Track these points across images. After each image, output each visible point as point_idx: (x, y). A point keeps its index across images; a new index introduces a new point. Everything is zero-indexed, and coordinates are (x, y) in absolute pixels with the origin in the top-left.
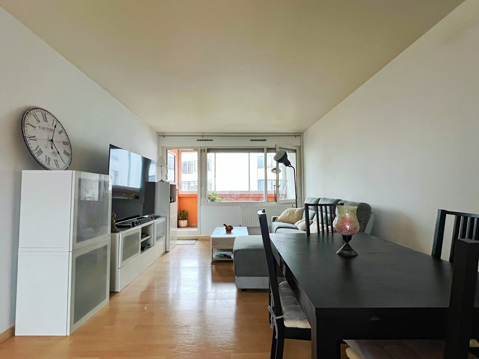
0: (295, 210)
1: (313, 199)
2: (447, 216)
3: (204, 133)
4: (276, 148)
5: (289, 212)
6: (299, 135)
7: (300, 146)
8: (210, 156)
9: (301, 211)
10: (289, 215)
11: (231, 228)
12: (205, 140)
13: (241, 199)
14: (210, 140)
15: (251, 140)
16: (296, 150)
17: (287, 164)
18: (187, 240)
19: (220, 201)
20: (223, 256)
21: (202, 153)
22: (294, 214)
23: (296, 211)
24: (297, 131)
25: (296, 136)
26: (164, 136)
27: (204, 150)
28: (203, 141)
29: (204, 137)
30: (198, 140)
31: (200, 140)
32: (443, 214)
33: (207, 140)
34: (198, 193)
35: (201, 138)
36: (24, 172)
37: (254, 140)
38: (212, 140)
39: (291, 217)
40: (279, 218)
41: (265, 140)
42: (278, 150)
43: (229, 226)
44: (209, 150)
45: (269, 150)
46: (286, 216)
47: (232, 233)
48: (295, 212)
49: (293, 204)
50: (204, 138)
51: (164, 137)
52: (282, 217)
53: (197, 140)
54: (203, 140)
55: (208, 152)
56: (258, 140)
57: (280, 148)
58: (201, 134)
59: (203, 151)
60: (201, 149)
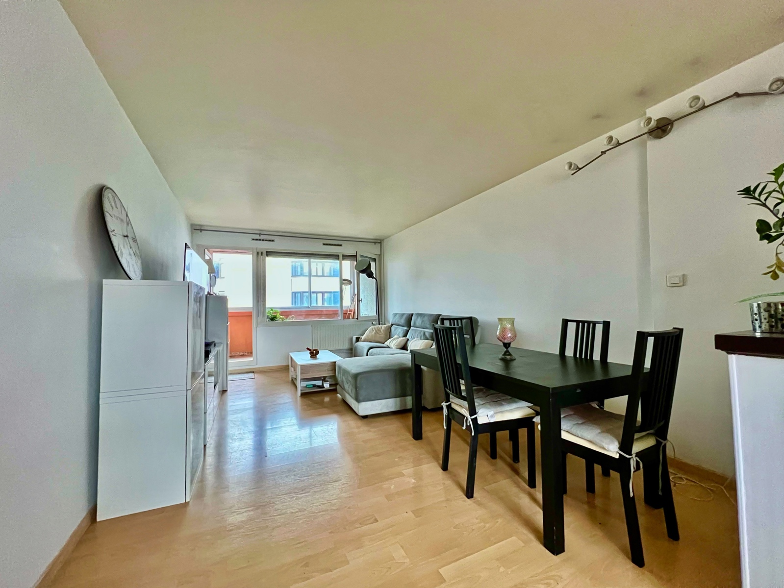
0: (381, 327)
1: (403, 315)
2: (569, 323)
3: (262, 230)
4: (356, 256)
5: (374, 330)
6: (379, 242)
7: (380, 255)
8: (269, 260)
9: (388, 329)
10: (375, 333)
11: (317, 353)
12: (263, 240)
13: (311, 316)
14: (270, 241)
15: (324, 244)
16: (375, 259)
17: (370, 275)
18: (239, 374)
19: (284, 321)
20: (312, 386)
21: (259, 257)
22: (381, 332)
23: (383, 328)
24: (378, 238)
25: (375, 243)
26: (201, 230)
27: (262, 253)
28: (260, 242)
29: (261, 235)
30: (253, 239)
31: (257, 240)
32: (565, 322)
33: (266, 240)
34: (253, 310)
35: (257, 237)
36: (105, 282)
37: (327, 245)
38: (272, 241)
39: (378, 335)
40: (363, 337)
41: (341, 245)
42: (359, 258)
43: (314, 350)
44: (269, 253)
45: (345, 257)
46: (372, 335)
47: (318, 359)
48: (381, 330)
49: (372, 321)
50: (262, 237)
51: (201, 232)
52: (367, 336)
53: (251, 239)
54: (260, 240)
55: (267, 255)
56: (332, 245)
57: (361, 256)
58: (258, 232)
59: (260, 254)
60: (258, 251)
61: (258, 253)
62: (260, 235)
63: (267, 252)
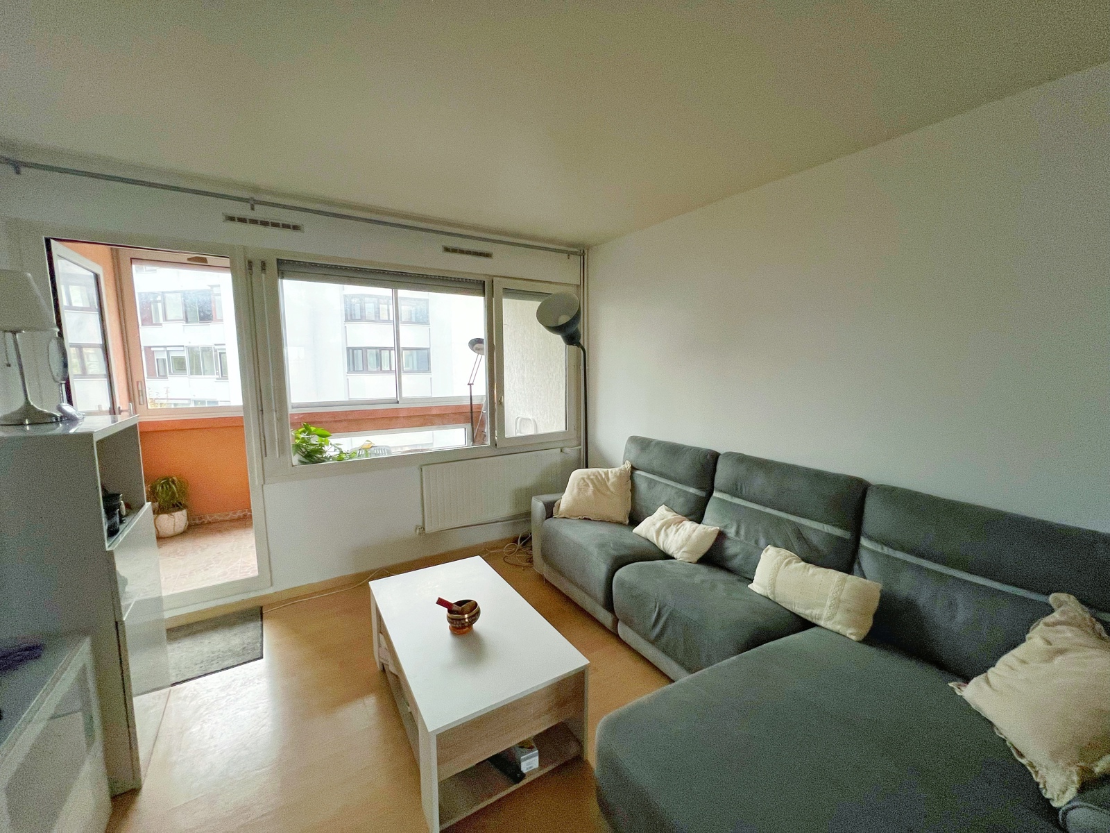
3: (256, 189)
10: (594, 493)
12: (265, 224)
14: (286, 226)
15: (447, 250)
21: (254, 275)
23: (612, 479)
25: (569, 254)
27: (263, 265)
28: (253, 227)
29: (257, 207)
30: (232, 219)
31: (242, 220)
33: (275, 225)
35: (244, 211)
37: (454, 251)
38: (296, 228)
41: (488, 255)
44: (287, 267)
48: (609, 484)
50: (261, 213)
51: (18, 173)
53: (224, 218)
54: (254, 222)
55: (282, 274)
56: (467, 253)
58: (245, 195)
59: (257, 269)
60: (250, 256)
61: (250, 263)
62: (253, 203)
63: (280, 262)
